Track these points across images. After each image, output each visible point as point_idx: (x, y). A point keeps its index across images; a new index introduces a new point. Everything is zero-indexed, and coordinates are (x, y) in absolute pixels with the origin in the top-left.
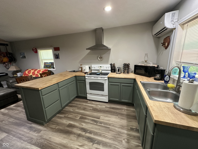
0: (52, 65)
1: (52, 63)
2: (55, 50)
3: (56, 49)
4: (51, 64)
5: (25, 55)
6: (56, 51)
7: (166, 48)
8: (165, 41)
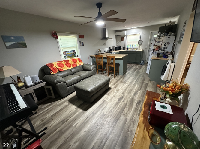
0: (74, 53)
1: (73, 51)
2: (79, 38)
3: (81, 37)
4: (72, 53)
5: (24, 41)
6: (81, 38)
7: (123, 41)
8: (122, 38)
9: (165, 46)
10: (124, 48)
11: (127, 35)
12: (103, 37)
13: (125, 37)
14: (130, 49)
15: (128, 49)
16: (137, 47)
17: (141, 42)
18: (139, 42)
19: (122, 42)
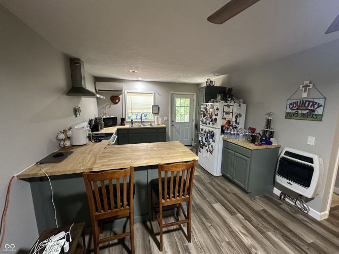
7: (117, 103)
8: (115, 98)
9: (236, 119)
10: (123, 120)
11: (126, 93)
12: (71, 87)
13: (120, 96)
14: (136, 122)
15: (132, 124)
16: (151, 117)
17: (156, 110)
18: (154, 109)
19: (113, 106)
